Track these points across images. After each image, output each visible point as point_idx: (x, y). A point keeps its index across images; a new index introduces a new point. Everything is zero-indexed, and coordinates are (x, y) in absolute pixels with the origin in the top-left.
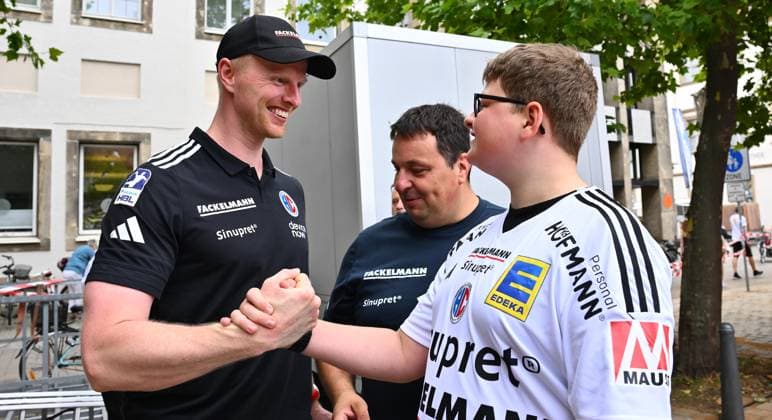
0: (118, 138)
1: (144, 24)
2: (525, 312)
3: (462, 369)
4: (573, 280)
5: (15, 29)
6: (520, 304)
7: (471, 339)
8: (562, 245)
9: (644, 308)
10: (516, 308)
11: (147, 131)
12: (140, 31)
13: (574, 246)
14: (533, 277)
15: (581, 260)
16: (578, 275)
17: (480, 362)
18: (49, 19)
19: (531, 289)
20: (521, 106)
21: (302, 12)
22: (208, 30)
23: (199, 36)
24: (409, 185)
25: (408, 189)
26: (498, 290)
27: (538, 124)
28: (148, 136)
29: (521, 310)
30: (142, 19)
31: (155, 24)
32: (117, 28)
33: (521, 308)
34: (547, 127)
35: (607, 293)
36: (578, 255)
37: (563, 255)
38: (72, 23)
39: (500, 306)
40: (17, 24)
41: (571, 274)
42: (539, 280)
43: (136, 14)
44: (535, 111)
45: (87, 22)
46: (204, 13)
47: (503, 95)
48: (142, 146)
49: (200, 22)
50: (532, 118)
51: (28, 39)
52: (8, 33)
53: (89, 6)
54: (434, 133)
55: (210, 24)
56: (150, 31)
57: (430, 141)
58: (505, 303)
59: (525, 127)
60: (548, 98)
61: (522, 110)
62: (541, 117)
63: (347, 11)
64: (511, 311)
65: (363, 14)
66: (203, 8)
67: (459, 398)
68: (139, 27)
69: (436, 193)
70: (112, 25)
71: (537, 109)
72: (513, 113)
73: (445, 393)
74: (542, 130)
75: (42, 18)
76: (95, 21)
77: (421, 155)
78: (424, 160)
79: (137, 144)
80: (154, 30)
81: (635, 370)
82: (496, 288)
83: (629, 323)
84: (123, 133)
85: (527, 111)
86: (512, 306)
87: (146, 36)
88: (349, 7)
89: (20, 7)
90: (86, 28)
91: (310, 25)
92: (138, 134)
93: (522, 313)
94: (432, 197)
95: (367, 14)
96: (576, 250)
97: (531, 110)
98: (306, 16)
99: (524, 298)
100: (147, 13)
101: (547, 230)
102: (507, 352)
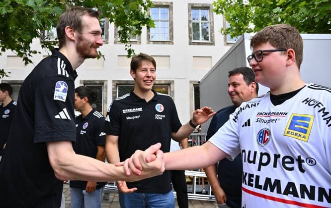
0: (163, 83)
1: (170, 42)
2: (307, 137)
3: (275, 166)
4: (326, 122)
5: (130, 48)
6: (303, 134)
7: (278, 152)
8: (317, 107)
10: (302, 136)
11: (173, 80)
12: (169, 44)
13: (323, 107)
14: (307, 122)
15: (328, 113)
16: (328, 120)
17: (284, 163)
18: (140, 43)
19: (308, 127)
20: (283, 52)
21: (227, 31)
22: (193, 41)
23: (190, 44)
24: (233, 90)
25: (232, 92)
26: (289, 129)
28: (173, 81)
29: (304, 137)
30: (170, 39)
31: (175, 41)
32: (162, 44)
36: (326, 111)
37: (319, 111)
38: (147, 44)
39: (294, 136)
40: (130, 46)
41: (324, 119)
42: (310, 123)
43: (168, 38)
45: (152, 42)
46: (192, 35)
48: (171, 85)
49: (190, 38)
50: (290, 56)
51: (133, 51)
52: (128, 49)
53: (152, 37)
54: (242, 74)
55: (194, 39)
56: (173, 44)
57: (241, 76)
58: (296, 134)
59: (287, 60)
61: (285, 54)
63: (246, 29)
64: (299, 138)
65: (253, 29)
66: (191, 33)
67: (276, 180)
68: (169, 42)
69: (242, 93)
70: (160, 43)
73: (267, 178)
75: (138, 43)
76: (154, 42)
77: (237, 80)
78: (237, 81)
79: (169, 84)
80: (174, 43)
82: (288, 128)
84: (165, 81)
86: (300, 136)
87: (171, 46)
88: (247, 27)
89: (131, 40)
90: (152, 45)
91: (231, 36)
92: (170, 81)
94: (241, 95)
95: (255, 28)
96: (324, 109)
97: (289, 53)
98: (229, 32)
99: (305, 132)
100: (172, 37)
101: (303, 102)
102: (299, 157)
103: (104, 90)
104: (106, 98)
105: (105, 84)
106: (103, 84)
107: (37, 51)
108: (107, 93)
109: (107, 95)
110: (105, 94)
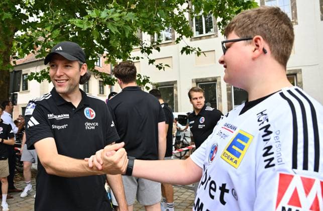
2: (238, 163)
3: (205, 188)
6: (235, 158)
9: (305, 167)
10: (234, 161)
11: (300, 68)
13: (268, 124)
14: (243, 143)
15: (271, 132)
19: (242, 150)
20: (249, 41)
26: (227, 150)
27: (261, 47)
28: (300, 70)
29: (236, 162)
33: (236, 161)
34: (267, 48)
35: (279, 155)
36: (270, 129)
37: (261, 129)
39: (226, 159)
41: (265, 140)
42: (247, 145)
44: (258, 41)
47: (238, 38)
48: (298, 75)
50: (258, 46)
58: (228, 157)
59: (254, 51)
60: (265, 32)
61: (250, 43)
62: (263, 44)
71: (259, 39)
72: (246, 45)
74: (264, 51)
81: (291, 207)
82: (226, 148)
83: (292, 176)
85: (254, 42)
86: (231, 159)
92: (296, 70)
93: (236, 163)
96: (268, 126)
97: (256, 41)
99: (238, 155)
101: (257, 115)
102: (224, 185)
103: (217, 87)
104: (221, 96)
105: (218, 81)
106: (216, 81)
107: (140, 57)
108: (221, 90)
109: (221, 93)
110: (219, 91)
